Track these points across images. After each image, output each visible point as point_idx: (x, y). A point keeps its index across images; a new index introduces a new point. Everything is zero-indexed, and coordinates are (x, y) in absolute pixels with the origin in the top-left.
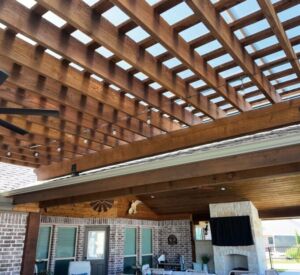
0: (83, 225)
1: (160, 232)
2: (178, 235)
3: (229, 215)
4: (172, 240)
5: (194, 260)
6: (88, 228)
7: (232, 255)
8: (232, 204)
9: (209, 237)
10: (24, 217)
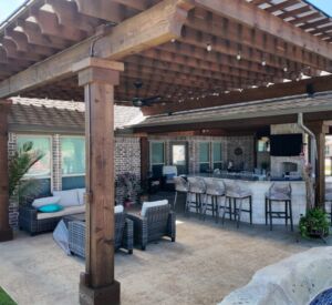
0: (168, 141)
1: (229, 145)
2: (243, 148)
3: (286, 133)
4: (238, 152)
5: (256, 166)
6: (172, 143)
7: (286, 164)
8: (289, 125)
9: (269, 150)
10: (138, 139)
